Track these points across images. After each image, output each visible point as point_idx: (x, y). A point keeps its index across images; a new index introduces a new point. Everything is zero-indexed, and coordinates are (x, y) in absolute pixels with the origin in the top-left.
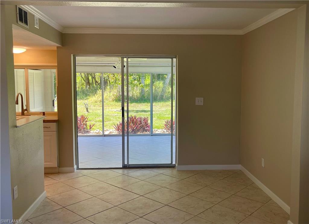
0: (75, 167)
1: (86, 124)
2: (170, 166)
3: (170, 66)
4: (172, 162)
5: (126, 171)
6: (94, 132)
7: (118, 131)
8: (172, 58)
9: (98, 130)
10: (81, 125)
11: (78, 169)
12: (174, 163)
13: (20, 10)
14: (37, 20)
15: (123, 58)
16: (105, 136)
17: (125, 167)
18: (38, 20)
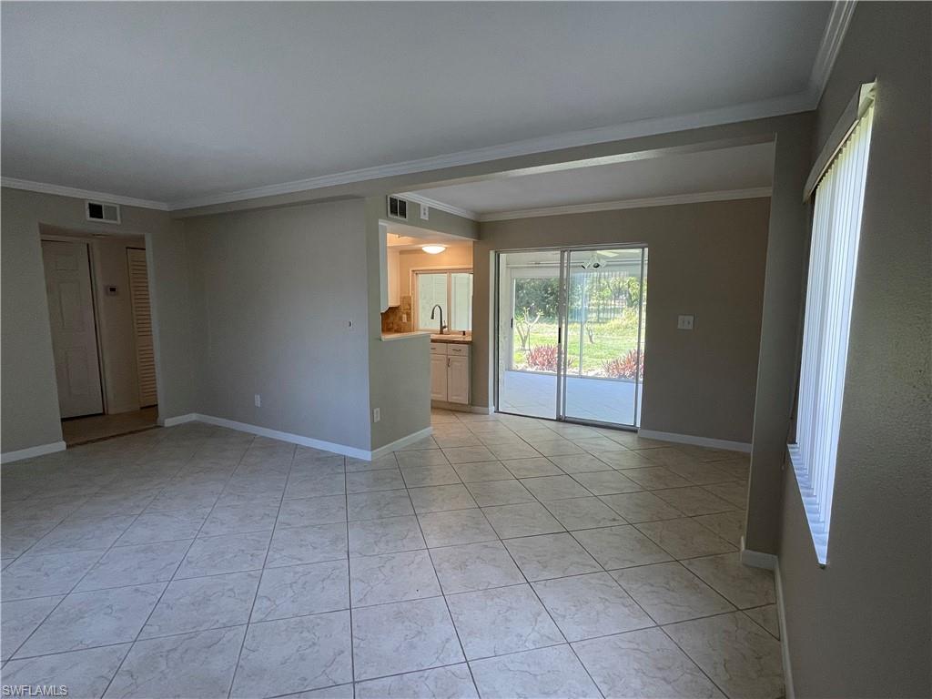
0: (492, 408)
2: (632, 430)
3: (638, 264)
4: (635, 423)
5: (561, 425)
8: (643, 248)
11: (497, 411)
12: (638, 425)
13: (393, 201)
14: (425, 210)
15: (563, 252)
16: (581, 377)
17: (559, 420)
18: (427, 209)
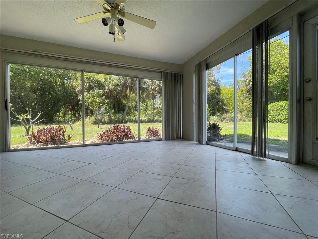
1: (64, 134)
6: (74, 142)
7: (101, 139)
9: (79, 140)
10: (56, 135)
16: (86, 145)
